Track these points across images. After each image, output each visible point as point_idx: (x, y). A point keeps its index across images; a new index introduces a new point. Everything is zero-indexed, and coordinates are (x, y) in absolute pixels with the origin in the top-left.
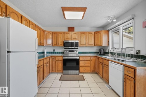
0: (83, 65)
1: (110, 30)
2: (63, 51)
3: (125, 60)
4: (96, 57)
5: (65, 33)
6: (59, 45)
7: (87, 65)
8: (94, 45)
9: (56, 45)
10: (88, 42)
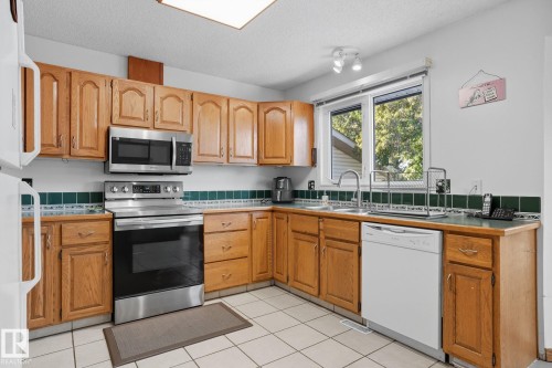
0: (221, 252)
1: (321, 104)
2: (91, 189)
3: (426, 213)
4: (272, 211)
5: (116, 88)
6: (77, 150)
7: (235, 252)
8: (255, 161)
9: (55, 150)
10: (231, 146)
